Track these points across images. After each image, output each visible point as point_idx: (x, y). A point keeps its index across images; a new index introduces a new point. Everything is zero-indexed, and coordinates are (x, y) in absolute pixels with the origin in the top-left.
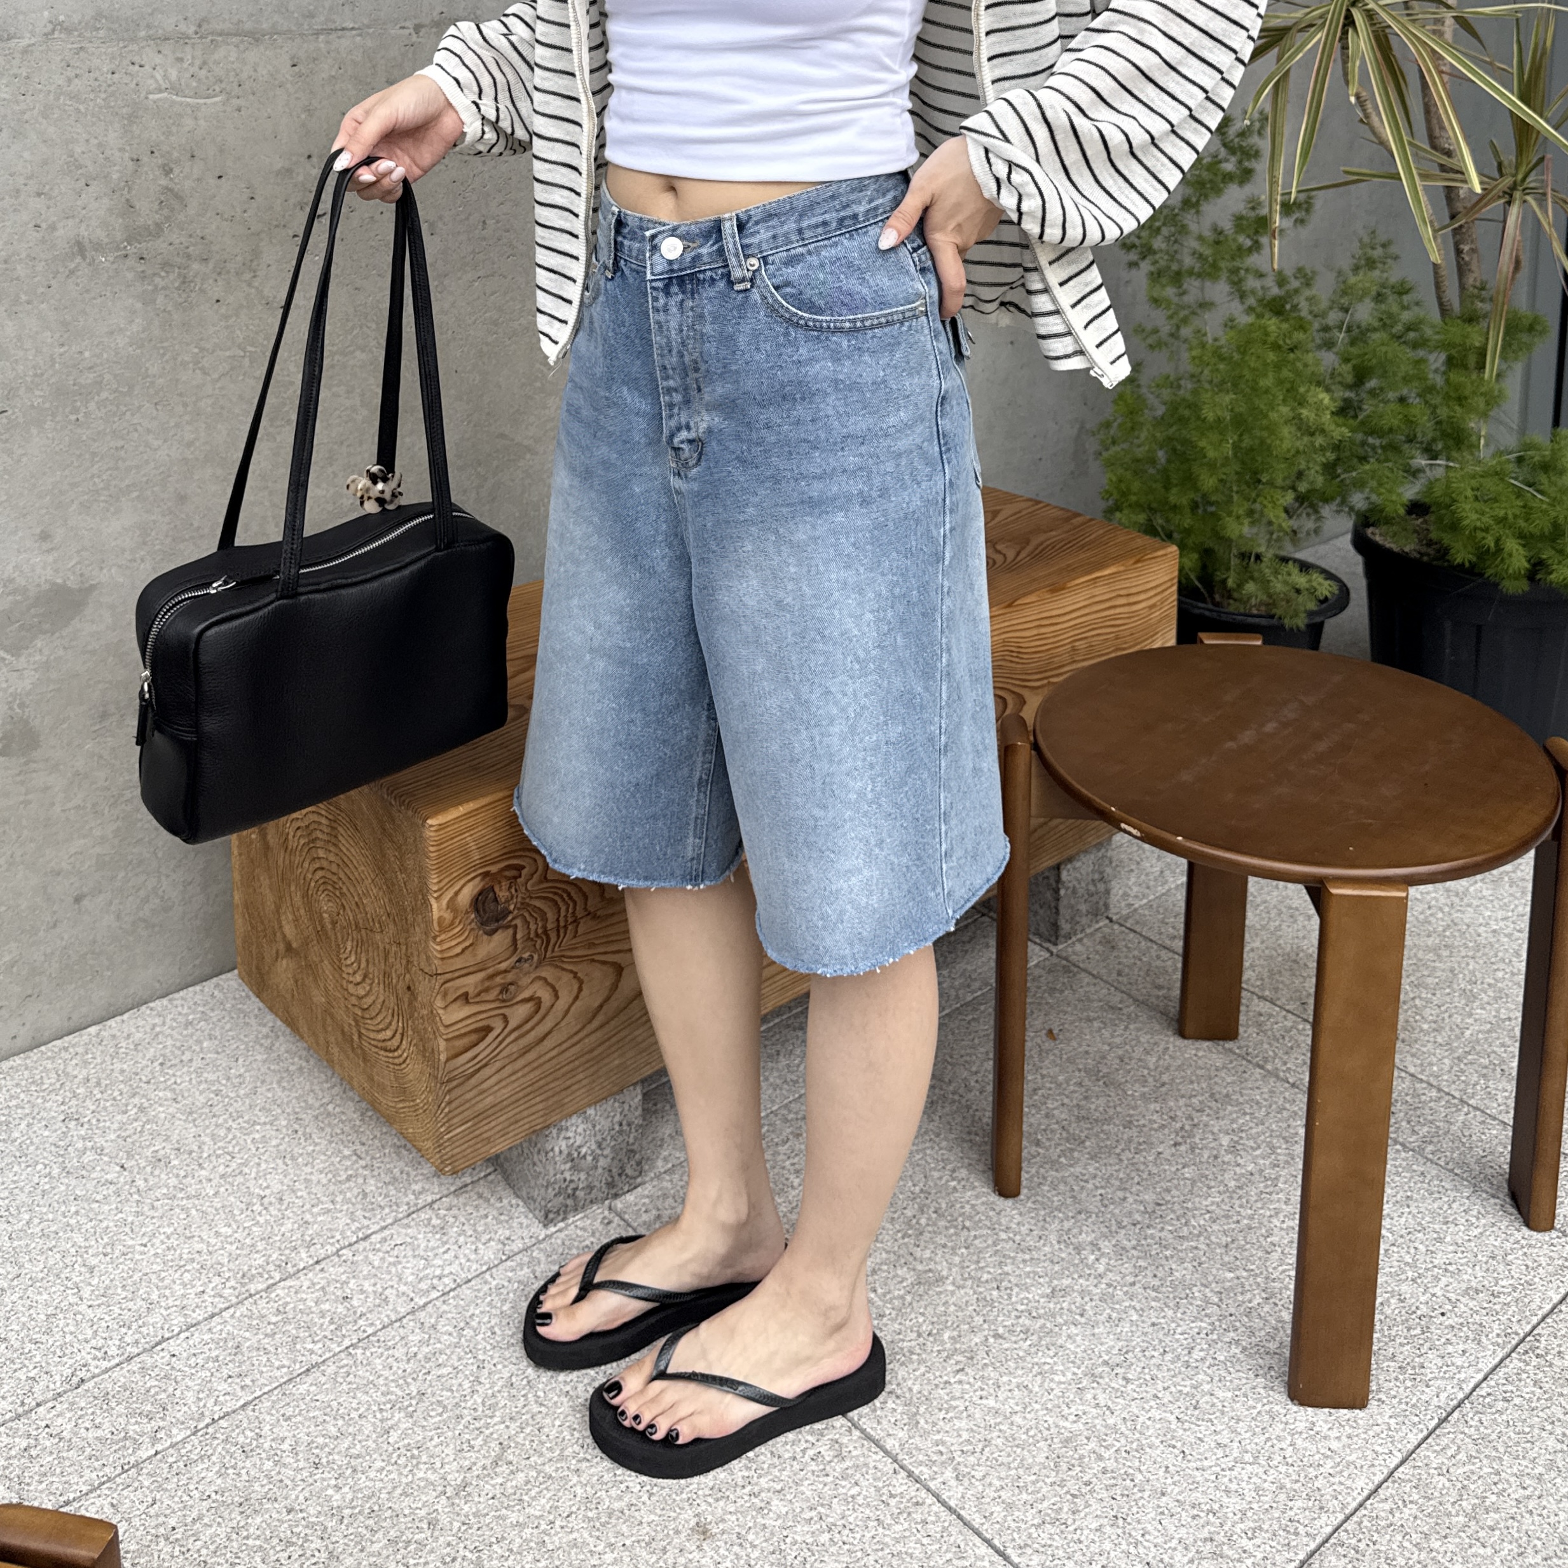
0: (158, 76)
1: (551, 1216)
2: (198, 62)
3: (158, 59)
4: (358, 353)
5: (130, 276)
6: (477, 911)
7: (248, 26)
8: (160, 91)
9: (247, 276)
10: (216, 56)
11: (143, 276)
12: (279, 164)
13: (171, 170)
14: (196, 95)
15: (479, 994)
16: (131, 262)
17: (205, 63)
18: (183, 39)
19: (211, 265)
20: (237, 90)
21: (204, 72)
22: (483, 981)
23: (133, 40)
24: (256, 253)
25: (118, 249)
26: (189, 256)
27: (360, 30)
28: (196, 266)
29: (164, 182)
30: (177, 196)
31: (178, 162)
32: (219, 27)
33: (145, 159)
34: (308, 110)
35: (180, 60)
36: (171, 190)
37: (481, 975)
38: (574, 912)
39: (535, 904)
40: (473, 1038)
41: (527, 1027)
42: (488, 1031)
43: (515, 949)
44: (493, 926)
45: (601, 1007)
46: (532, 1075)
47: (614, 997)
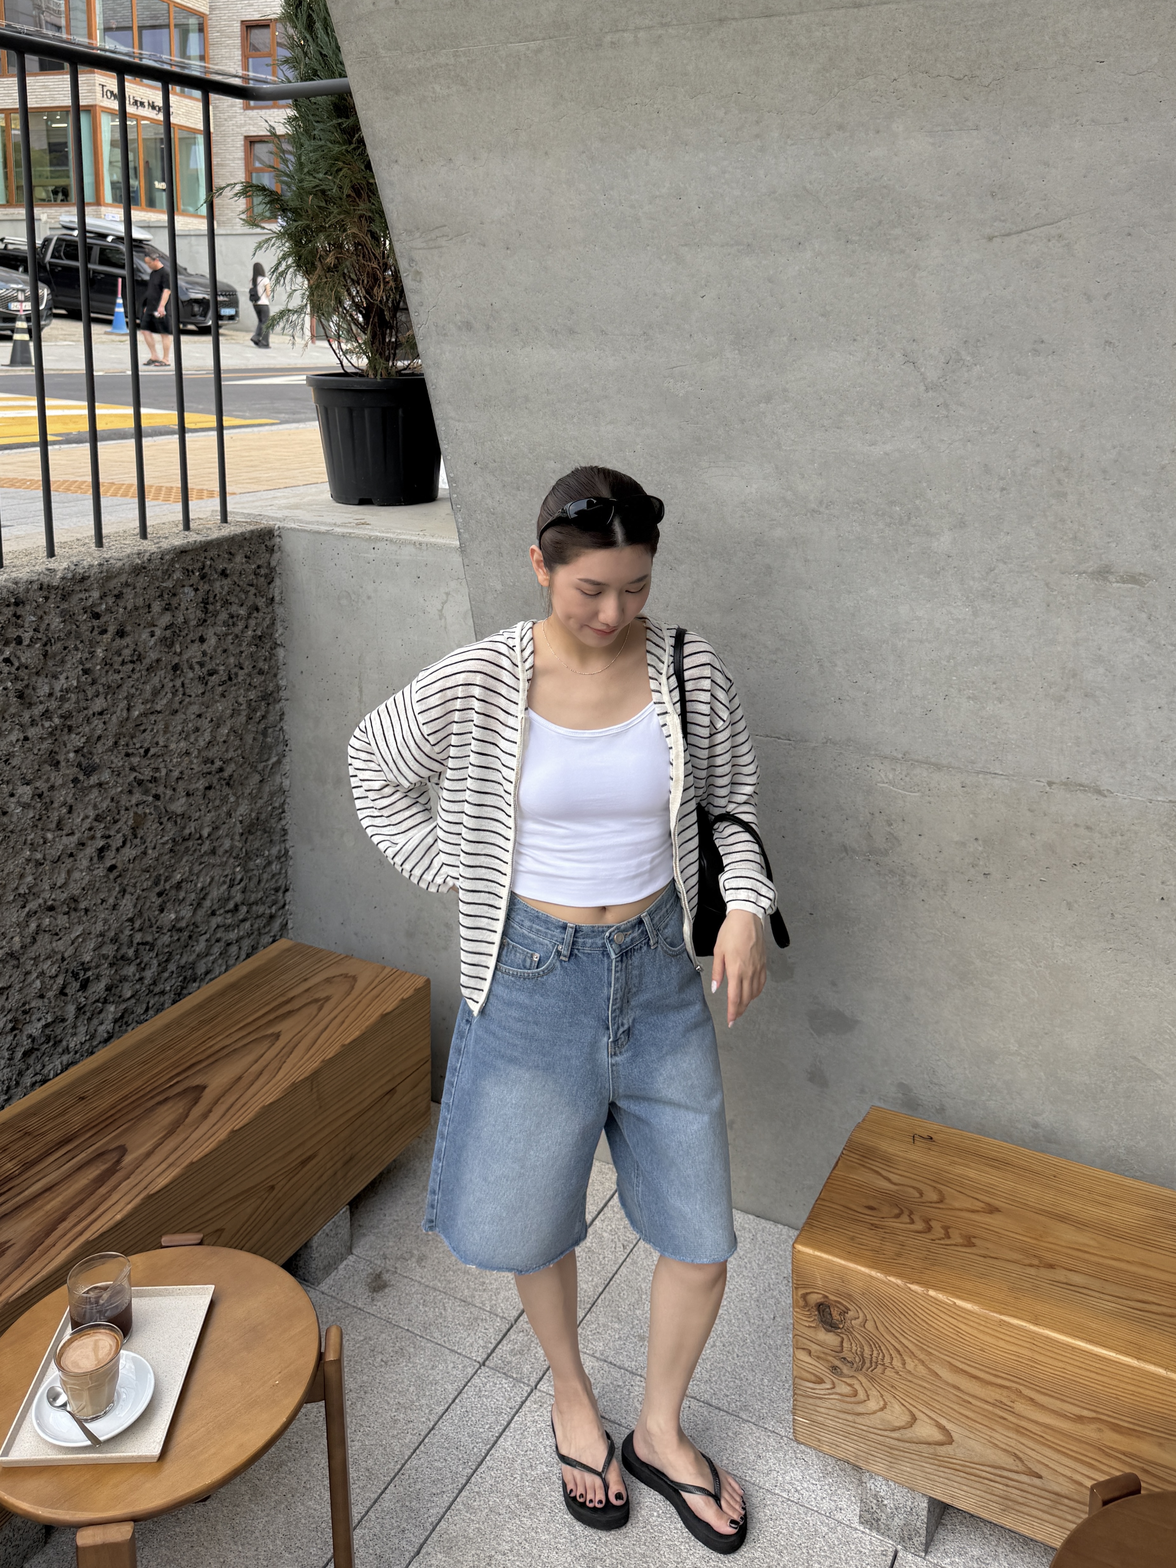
6: (819, 1312)
37: (819, 1348)
38: (883, 1360)
39: (858, 1336)
40: (813, 1378)
41: (848, 1399)
42: (821, 1381)
43: (842, 1351)
44: (828, 1327)
45: (899, 1428)
46: (849, 1428)
47: (909, 1430)
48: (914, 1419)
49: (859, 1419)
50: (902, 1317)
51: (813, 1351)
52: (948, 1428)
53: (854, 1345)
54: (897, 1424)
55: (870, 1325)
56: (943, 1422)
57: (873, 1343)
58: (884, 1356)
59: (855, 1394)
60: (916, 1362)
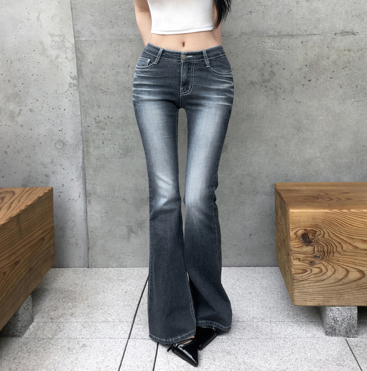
0: (269, 44)
1: (328, 333)
2: (278, 42)
3: (269, 41)
4: (320, 117)
5: (263, 91)
6: (303, 238)
7: (290, 33)
8: (269, 48)
9: (291, 94)
10: (283, 40)
11: (266, 91)
12: (298, 67)
13: (272, 67)
14: (278, 49)
15: (303, 260)
16: (264, 87)
17: (280, 42)
18: (275, 36)
19: (282, 90)
20: (288, 49)
21: (279, 44)
22: (304, 257)
23: (263, 36)
24: (293, 88)
25: (260, 84)
26: (277, 88)
27: (319, 34)
28: (278, 90)
29: (270, 69)
30: (274, 73)
31: (274, 65)
32: (283, 34)
33: (266, 63)
34: (306, 54)
35: (274, 41)
36: (272, 71)
37: (304, 255)
38: (333, 250)
39: (321, 243)
40: (301, 271)
41: (318, 275)
42: (306, 271)
43: (314, 253)
44: (307, 244)
45: (341, 279)
46: (319, 289)
47: (346, 278)
48: (348, 272)
49: (324, 283)
50: (340, 226)
51: (301, 258)
52: (362, 270)
53: (319, 247)
54: (341, 277)
55: (326, 236)
56: (360, 268)
57: (328, 243)
58: (333, 248)
59: (321, 271)
60: (348, 245)
